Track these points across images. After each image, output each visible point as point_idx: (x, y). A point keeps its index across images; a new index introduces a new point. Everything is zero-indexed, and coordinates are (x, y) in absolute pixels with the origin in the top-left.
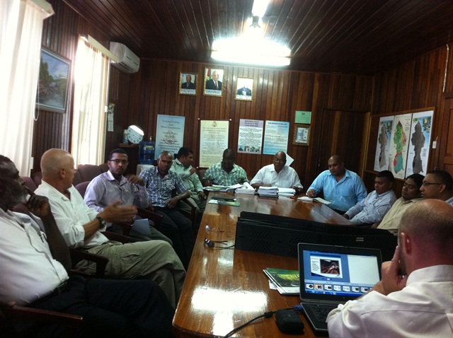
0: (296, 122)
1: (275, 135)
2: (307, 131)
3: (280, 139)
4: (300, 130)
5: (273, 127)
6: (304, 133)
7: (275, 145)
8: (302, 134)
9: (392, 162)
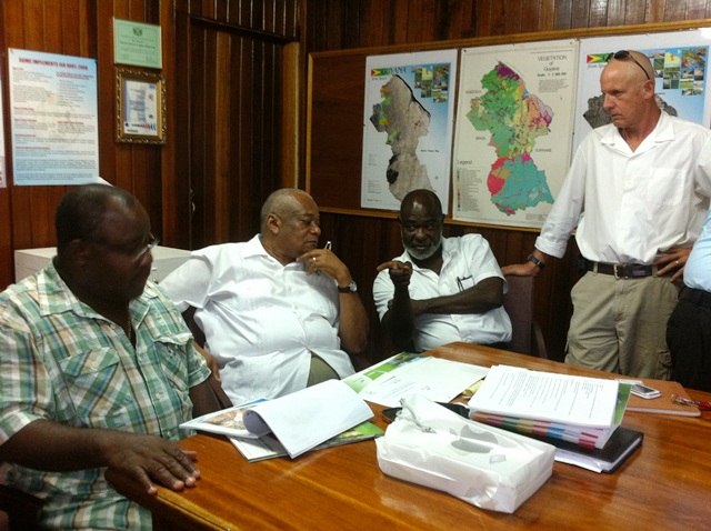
0: (118, 59)
1: (49, 108)
2: (154, 92)
3: (69, 124)
4: (133, 88)
5: (38, 76)
6: (147, 100)
7: (54, 146)
8: (140, 106)
9: (480, 181)
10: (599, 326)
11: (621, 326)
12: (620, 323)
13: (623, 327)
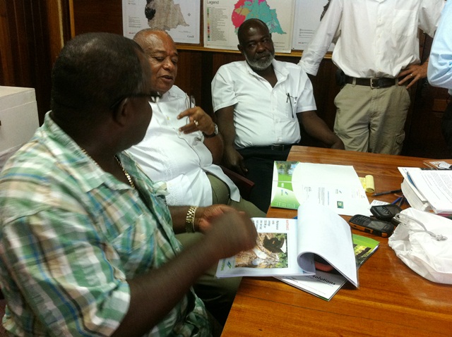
9: (226, 17)
10: (360, 122)
11: (375, 121)
12: (374, 119)
13: (377, 121)
